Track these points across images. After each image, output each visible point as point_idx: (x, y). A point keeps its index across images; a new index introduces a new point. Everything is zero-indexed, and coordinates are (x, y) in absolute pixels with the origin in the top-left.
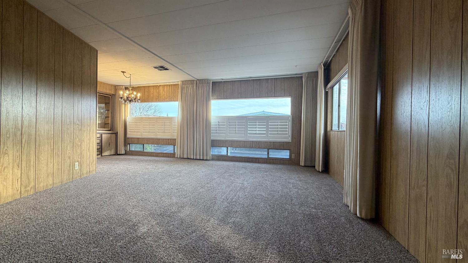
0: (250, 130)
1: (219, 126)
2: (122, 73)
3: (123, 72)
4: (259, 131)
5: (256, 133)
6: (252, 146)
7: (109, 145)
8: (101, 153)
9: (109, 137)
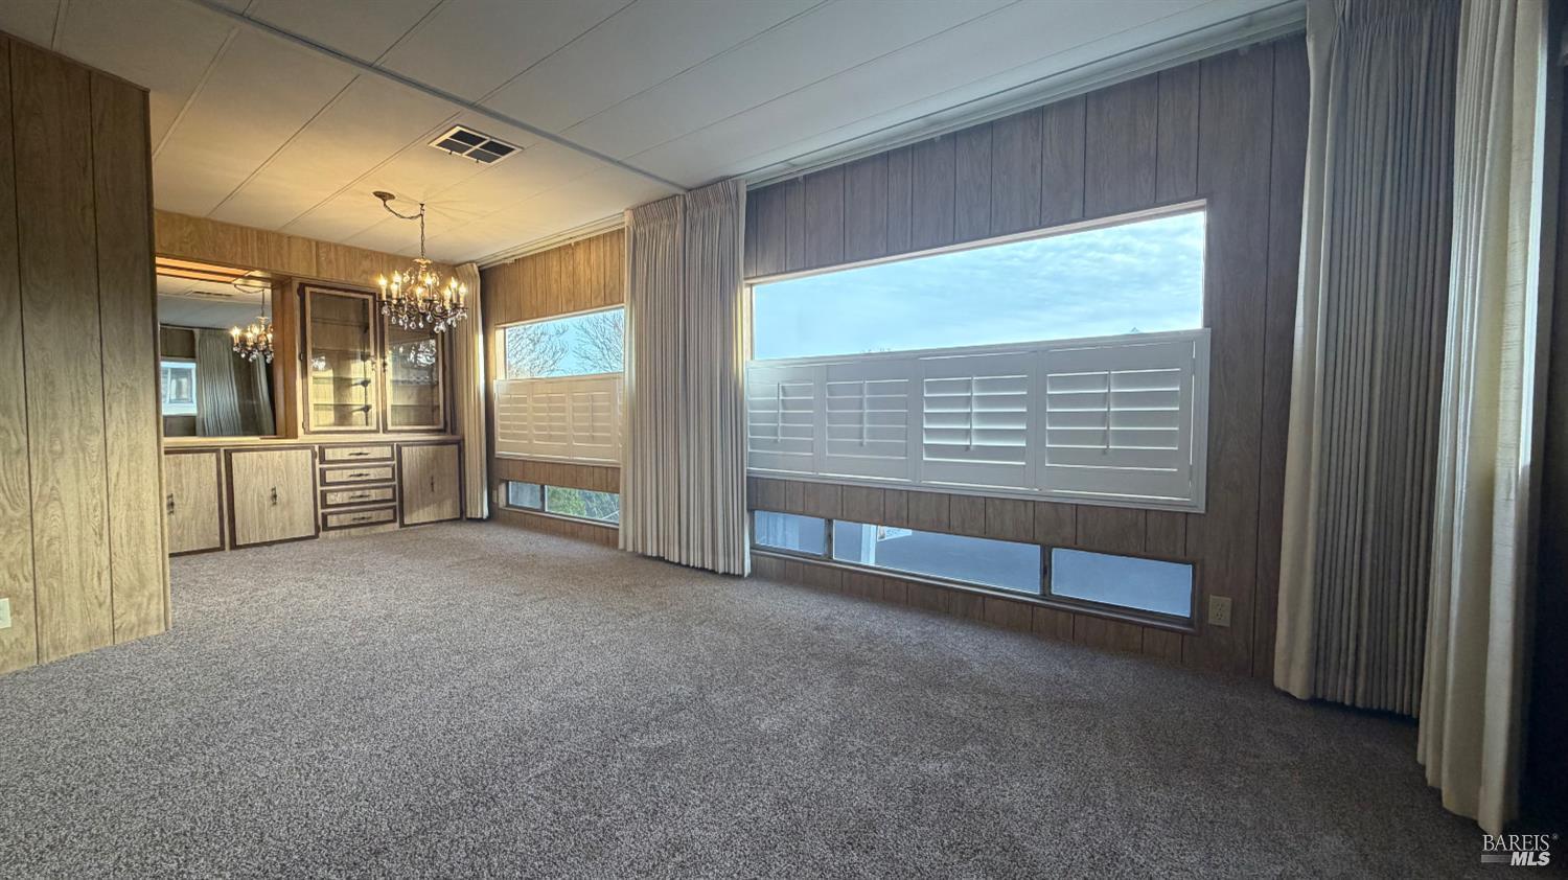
0: (931, 433)
1: (785, 408)
2: (380, 200)
3: (383, 196)
4: (984, 433)
5: (967, 447)
6: (946, 520)
7: (432, 484)
8: (399, 513)
9: (431, 455)
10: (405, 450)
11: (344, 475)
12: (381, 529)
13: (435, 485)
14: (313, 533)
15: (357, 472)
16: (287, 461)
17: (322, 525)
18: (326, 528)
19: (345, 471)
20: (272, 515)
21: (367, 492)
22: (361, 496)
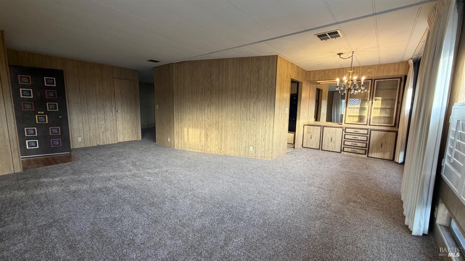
3: (339, 54)
7: (382, 145)
8: (367, 152)
9: (383, 135)
10: (372, 132)
11: (351, 137)
12: (360, 156)
13: (383, 146)
14: (340, 151)
15: (355, 136)
16: (336, 130)
17: (342, 150)
18: (344, 151)
19: (351, 136)
20: (331, 144)
21: (357, 143)
22: (355, 144)
